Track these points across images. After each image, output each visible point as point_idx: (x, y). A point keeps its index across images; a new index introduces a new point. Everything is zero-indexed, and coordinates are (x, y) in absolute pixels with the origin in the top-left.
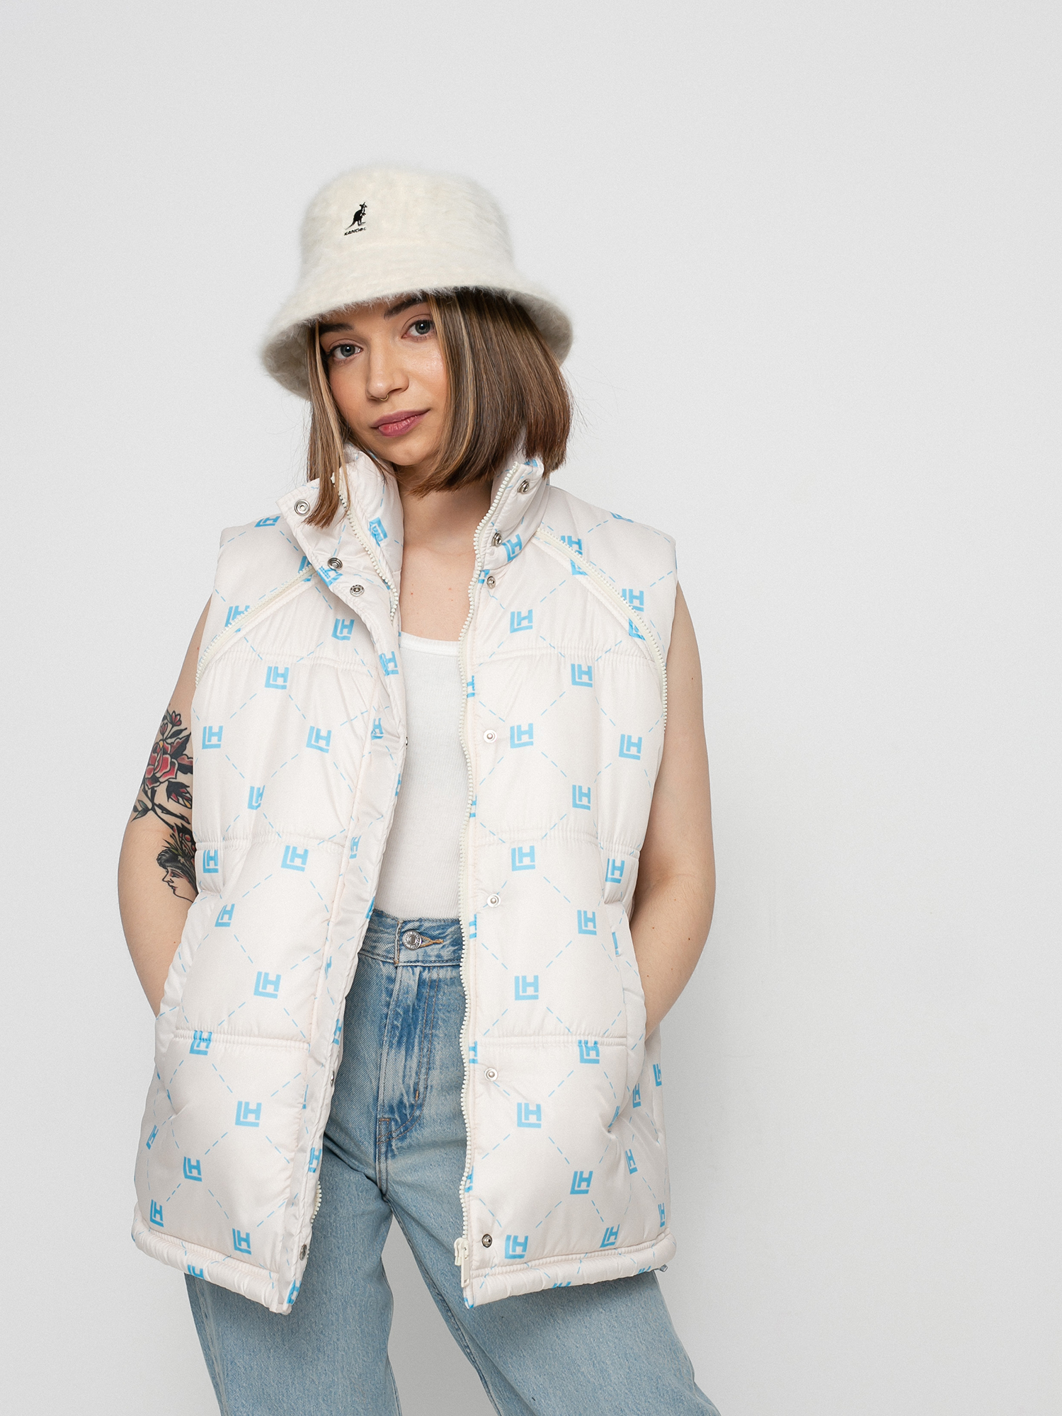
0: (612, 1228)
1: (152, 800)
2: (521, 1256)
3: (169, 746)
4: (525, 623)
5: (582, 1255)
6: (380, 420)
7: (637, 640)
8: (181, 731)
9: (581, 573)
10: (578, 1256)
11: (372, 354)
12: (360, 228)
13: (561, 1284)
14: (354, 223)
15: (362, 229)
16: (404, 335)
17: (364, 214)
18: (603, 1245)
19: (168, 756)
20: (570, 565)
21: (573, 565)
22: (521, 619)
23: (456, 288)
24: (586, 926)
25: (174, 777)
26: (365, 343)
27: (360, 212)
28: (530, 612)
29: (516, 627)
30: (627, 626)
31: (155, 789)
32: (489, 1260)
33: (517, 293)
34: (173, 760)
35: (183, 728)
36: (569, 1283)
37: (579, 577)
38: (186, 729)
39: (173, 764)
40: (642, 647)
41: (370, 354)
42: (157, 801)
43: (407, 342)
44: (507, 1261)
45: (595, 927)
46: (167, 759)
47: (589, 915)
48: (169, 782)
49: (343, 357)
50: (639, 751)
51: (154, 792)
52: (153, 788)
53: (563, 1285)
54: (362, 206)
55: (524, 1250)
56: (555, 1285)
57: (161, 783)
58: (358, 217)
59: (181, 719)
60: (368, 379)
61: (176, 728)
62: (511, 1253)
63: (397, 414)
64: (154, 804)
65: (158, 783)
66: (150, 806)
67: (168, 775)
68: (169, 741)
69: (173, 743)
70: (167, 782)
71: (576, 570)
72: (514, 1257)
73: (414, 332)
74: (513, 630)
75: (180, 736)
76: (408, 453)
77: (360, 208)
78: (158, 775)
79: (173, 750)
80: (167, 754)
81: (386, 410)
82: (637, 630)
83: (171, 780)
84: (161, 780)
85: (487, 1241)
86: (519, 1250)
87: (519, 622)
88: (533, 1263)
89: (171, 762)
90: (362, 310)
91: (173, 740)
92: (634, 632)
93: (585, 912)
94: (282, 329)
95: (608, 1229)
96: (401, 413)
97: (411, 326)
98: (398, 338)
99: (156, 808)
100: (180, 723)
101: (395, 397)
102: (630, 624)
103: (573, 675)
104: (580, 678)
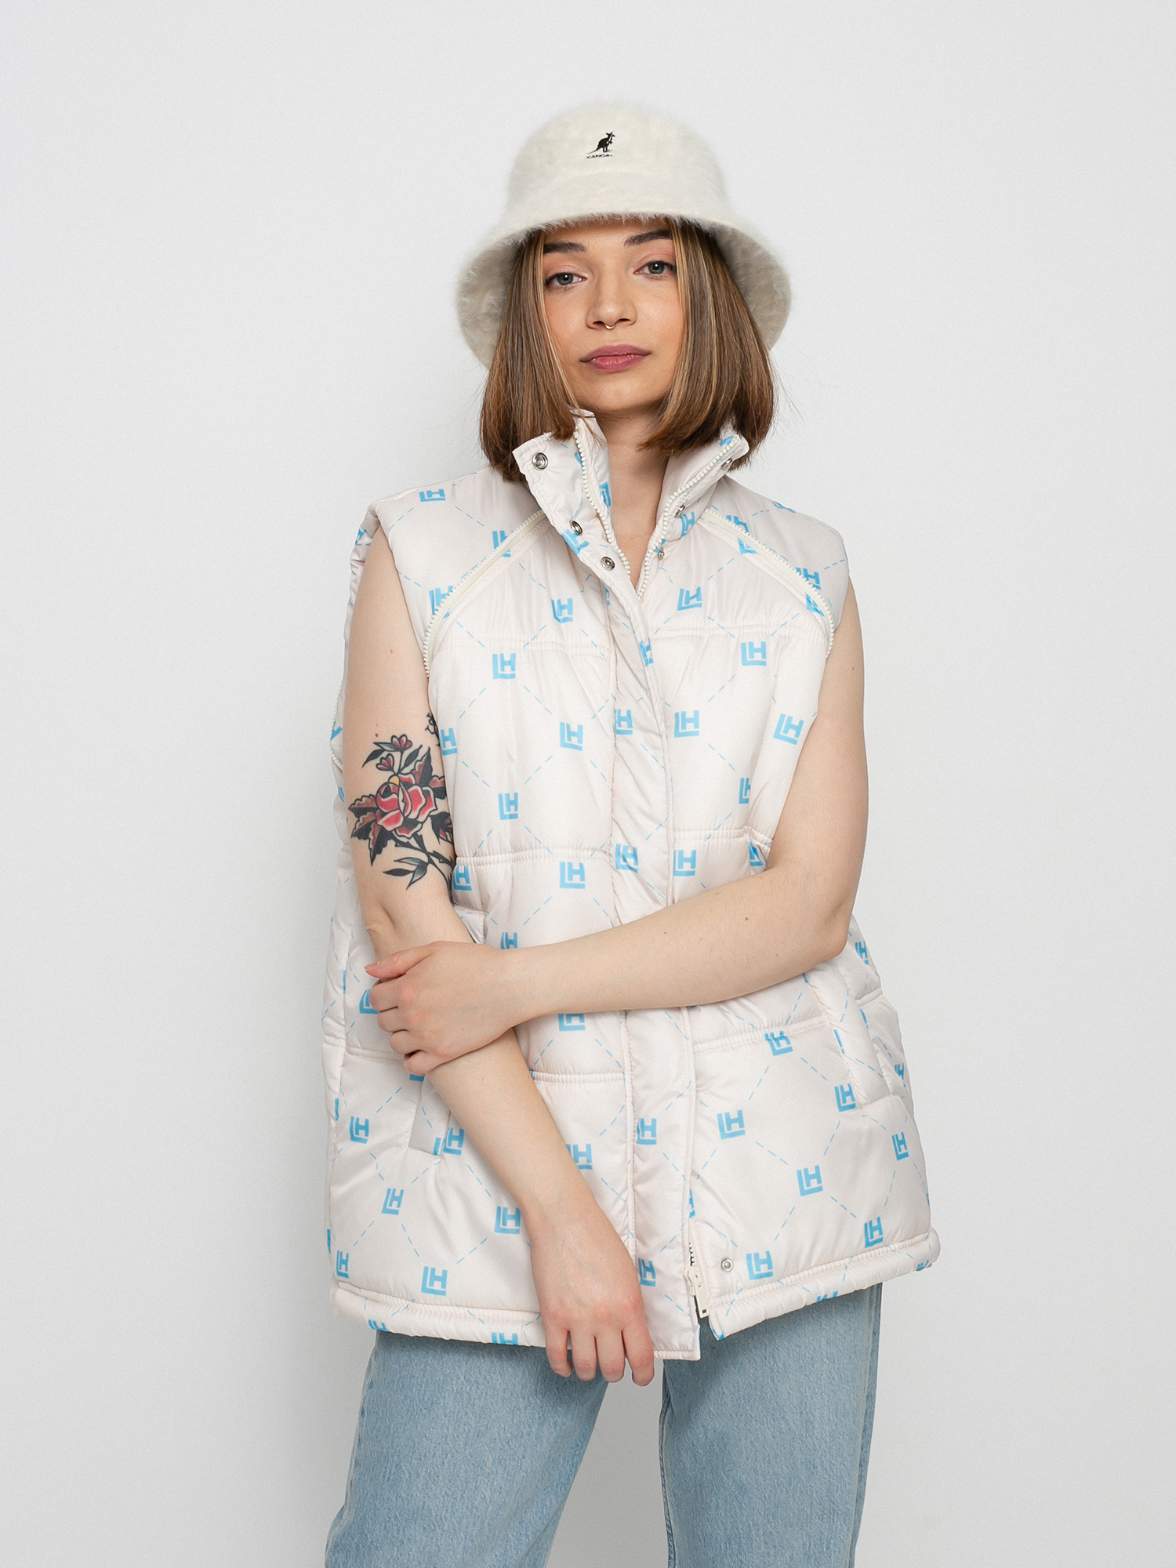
0: (871, 1223)
1: (423, 849)
2: (769, 1275)
3: (411, 776)
4: (693, 602)
5: (847, 1260)
7: (816, 614)
8: (417, 752)
9: (749, 551)
10: (842, 1262)
12: (605, 154)
13: (826, 1296)
14: (597, 149)
17: (611, 142)
18: (868, 1244)
19: (415, 788)
20: (738, 545)
21: (741, 545)
22: (688, 599)
25: (434, 808)
27: (607, 139)
28: (698, 590)
29: (684, 605)
30: (805, 601)
31: (419, 833)
32: (732, 1285)
34: (424, 788)
35: (418, 747)
36: (836, 1293)
37: (748, 555)
38: (421, 746)
39: (426, 793)
40: (820, 620)
41: (599, 281)
42: (429, 849)
44: (753, 1282)
46: (416, 791)
48: (432, 817)
49: (559, 285)
51: (420, 840)
52: (415, 835)
53: (828, 1297)
54: (609, 135)
55: (770, 1267)
56: (819, 1298)
57: (422, 823)
58: (603, 144)
59: (409, 739)
61: (407, 753)
62: (755, 1273)
63: (619, 346)
64: (428, 854)
65: (419, 826)
66: (424, 858)
67: (428, 808)
68: (407, 770)
69: (415, 769)
70: (429, 818)
71: (744, 549)
72: (761, 1276)
73: (646, 271)
74: (680, 608)
75: (419, 758)
77: (607, 136)
78: (413, 816)
79: (418, 778)
80: (412, 785)
81: (609, 340)
82: (815, 604)
83: (432, 814)
84: (421, 819)
85: (725, 1265)
86: (764, 1269)
87: (688, 600)
88: (788, 1279)
89: (423, 791)
91: (411, 767)
92: (811, 605)
95: (866, 1225)
98: (630, 273)
99: (434, 859)
100: (409, 743)
101: (620, 327)
102: (808, 599)
103: (744, 653)
104: (752, 656)
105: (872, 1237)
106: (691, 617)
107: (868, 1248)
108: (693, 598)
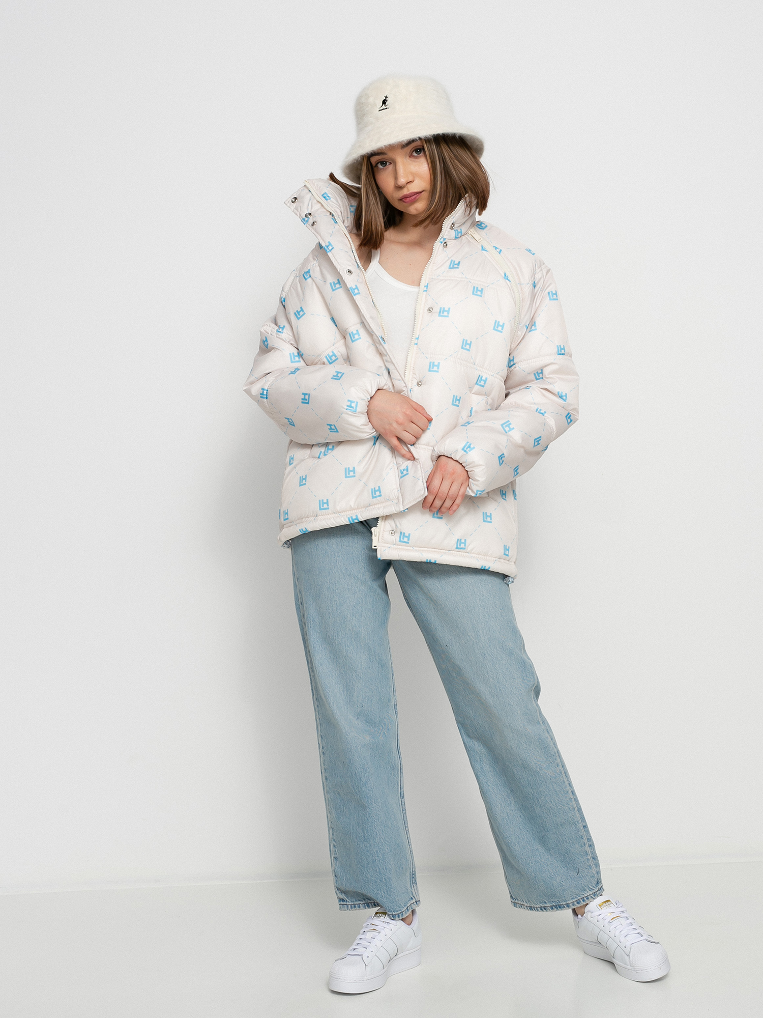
0: (461, 540)
4: (456, 266)
6: (403, 196)
7: (507, 281)
11: (397, 166)
12: (386, 107)
14: (382, 105)
15: (386, 108)
16: (411, 156)
17: (387, 101)
18: (457, 548)
21: (482, 247)
22: (454, 265)
23: (434, 135)
24: (455, 402)
26: (393, 162)
27: (385, 100)
28: (459, 262)
29: (452, 267)
30: (503, 275)
33: (460, 134)
37: (484, 252)
40: (509, 285)
41: (396, 167)
43: (412, 159)
45: (459, 403)
47: (458, 398)
49: (382, 167)
50: (502, 329)
54: (386, 97)
58: (384, 102)
60: (396, 178)
63: (410, 194)
73: (415, 154)
76: (416, 209)
81: (405, 192)
82: (508, 277)
90: (392, 147)
92: (506, 277)
93: (457, 396)
94: (354, 158)
95: (458, 540)
96: (412, 193)
97: (413, 151)
98: (408, 157)
101: (409, 186)
102: (505, 274)
103: (474, 290)
104: (476, 292)
105: (460, 546)
106: (455, 273)
107: (457, 550)
108: (456, 264)
